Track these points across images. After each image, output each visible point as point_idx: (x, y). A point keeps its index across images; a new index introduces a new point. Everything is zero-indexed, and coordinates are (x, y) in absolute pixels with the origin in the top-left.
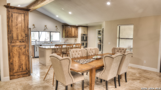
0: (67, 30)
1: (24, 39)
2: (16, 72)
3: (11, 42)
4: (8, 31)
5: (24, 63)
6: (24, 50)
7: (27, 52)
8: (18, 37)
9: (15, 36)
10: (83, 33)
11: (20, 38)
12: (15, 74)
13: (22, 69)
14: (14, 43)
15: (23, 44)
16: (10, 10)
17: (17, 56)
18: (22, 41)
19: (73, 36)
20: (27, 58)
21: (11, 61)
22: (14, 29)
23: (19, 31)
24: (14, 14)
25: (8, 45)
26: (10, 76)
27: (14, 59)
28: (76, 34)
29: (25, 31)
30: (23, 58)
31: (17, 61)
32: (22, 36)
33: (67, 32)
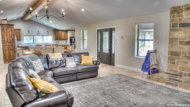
0: (57, 34)
1: (11, 41)
2: (7, 60)
3: (4, 43)
4: (2, 37)
5: (12, 55)
6: (11, 47)
7: (13, 49)
8: (8, 40)
9: (6, 39)
10: (72, 36)
11: (9, 41)
12: (7, 61)
13: (11, 58)
14: (5, 43)
15: (11, 44)
16: (2, 26)
17: (8, 51)
18: (10, 42)
19: (63, 38)
20: (14, 52)
21: (4, 53)
22: (5, 36)
23: (8, 37)
24: (5, 28)
25: (3, 45)
26: (4, 61)
27: (6, 52)
28: (66, 37)
29: (11, 37)
30: (11, 52)
31: (8, 54)
32: (10, 40)
33: (57, 36)
